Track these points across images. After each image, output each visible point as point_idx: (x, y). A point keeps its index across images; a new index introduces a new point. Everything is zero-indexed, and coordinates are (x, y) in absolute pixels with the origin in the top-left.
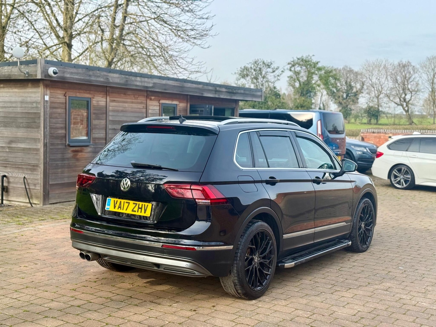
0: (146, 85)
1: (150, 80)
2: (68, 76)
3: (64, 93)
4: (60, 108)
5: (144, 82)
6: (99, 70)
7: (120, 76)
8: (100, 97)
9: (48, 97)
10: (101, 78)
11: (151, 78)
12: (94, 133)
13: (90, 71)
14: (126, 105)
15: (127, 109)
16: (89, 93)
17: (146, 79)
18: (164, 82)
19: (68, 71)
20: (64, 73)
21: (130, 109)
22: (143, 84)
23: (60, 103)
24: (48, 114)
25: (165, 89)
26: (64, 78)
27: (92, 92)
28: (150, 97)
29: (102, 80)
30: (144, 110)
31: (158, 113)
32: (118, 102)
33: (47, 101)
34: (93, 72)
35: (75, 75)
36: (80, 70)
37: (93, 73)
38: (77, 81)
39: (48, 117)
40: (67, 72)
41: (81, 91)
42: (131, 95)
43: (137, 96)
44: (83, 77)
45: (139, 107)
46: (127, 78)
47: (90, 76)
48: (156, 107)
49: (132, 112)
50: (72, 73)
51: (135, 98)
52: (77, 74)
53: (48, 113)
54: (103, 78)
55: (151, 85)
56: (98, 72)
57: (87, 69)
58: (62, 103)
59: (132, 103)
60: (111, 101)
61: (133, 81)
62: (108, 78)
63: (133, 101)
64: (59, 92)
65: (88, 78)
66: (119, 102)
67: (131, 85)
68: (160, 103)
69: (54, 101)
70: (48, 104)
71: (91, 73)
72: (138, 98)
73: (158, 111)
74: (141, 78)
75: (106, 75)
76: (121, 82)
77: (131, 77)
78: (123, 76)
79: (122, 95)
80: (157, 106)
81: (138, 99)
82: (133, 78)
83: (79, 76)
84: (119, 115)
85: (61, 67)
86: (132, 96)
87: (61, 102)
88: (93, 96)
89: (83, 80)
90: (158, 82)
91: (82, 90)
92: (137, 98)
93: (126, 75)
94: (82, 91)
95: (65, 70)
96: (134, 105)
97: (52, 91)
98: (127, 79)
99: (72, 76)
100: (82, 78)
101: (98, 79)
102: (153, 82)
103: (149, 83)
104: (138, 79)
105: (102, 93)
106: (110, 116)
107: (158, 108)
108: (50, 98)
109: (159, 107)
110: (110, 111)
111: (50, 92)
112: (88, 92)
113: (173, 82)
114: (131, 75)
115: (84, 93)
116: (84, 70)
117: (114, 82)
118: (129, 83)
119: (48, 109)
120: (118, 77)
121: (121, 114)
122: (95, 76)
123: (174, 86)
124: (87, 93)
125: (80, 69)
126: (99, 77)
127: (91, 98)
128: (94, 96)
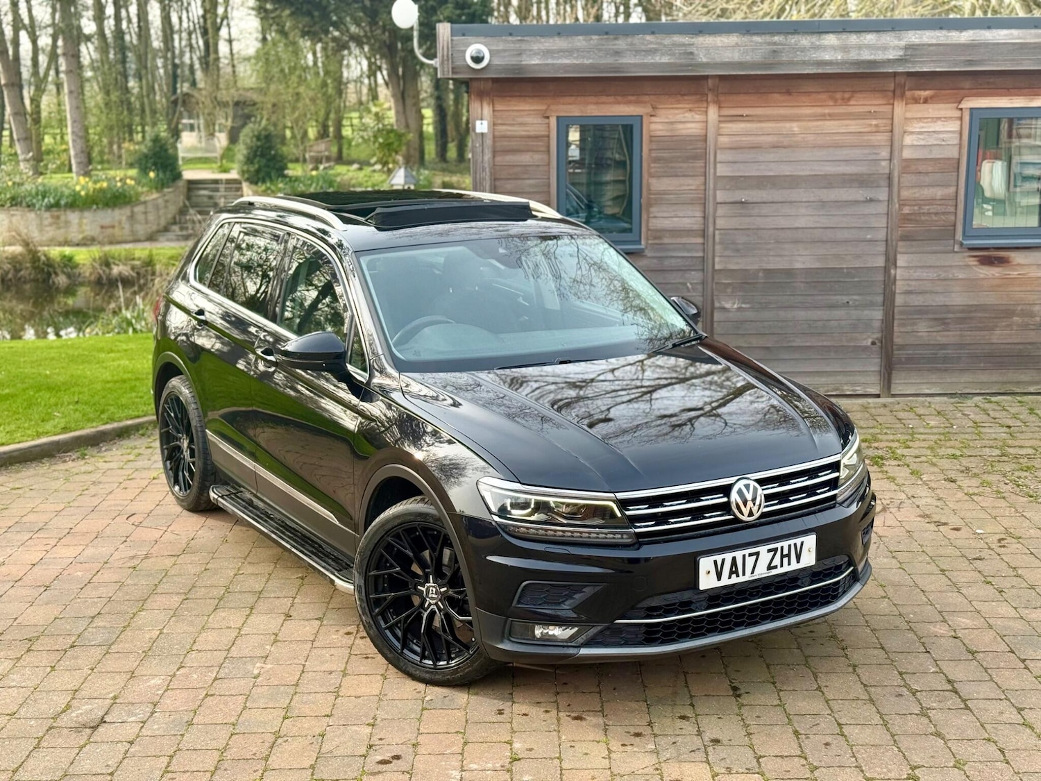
0: (866, 56)
1: (888, 39)
2: (535, 61)
3: (544, 107)
4: (528, 151)
5: (860, 47)
6: (653, 33)
7: (746, 39)
8: (681, 111)
9: (485, 123)
10: (663, 54)
11: (893, 30)
12: (655, 217)
13: (616, 39)
14: (795, 127)
15: (799, 138)
16: (637, 102)
17: (870, 38)
18: (965, 37)
19: (535, 47)
20: (520, 54)
21: (811, 138)
22: (853, 56)
23: (529, 137)
24: (487, 170)
25: (970, 62)
26: (521, 68)
27: (646, 98)
28: (908, 94)
29: (665, 59)
30: (882, 138)
31: (956, 141)
32: (759, 119)
33: (482, 134)
34: (629, 40)
35: (559, 58)
36: (580, 41)
37: (632, 44)
38: (566, 72)
39: (487, 178)
40: (531, 50)
41: (604, 99)
42: (818, 93)
43: (847, 95)
44: (589, 58)
45: (852, 129)
46: (775, 44)
47: (617, 53)
48: (939, 123)
49: (821, 147)
50: (548, 53)
51: (836, 100)
52: (569, 52)
53: (486, 165)
54: (673, 54)
55: (891, 55)
56: (648, 37)
57: (607, 33)
58: (537, 137)
59: (823, 117)
60: (722, 119)
61: (803, 50)
62: (692, 53)
63: (827, 111)
64: (527, 107)
65: (609, 60)
66: (760, 121)
67: (791, 63)
68: (961, 109)
69: (509, 133)
70: (489, 142)
71: (622, 44)
72: (849, 99)
73: (957, 135)
74: (844, 36)
75: (684, 45)
76: (748, 58)
77: (793, 39)
78: (757, 39)
79: (777, 96)
80: (947, 119)
81: (852, 102)
82: (805, 41)
83: (577, 58)
84: (761, 159)
85: (510, 38)
86: (824, 96)
87: (532, 133)
88: (649, 110)
89: (592, 66)
90: (934, 41)
91: (607, 96)
92: (846, 101)
93: (772, 34)
94: (611, 99)
95: (524, 46)
96: (831, 126)
97: (498, 107)
98: (775, 47)
99: (550, 61)
100: (586, 62)
101: (649, 60)
102: (903, 43)
103: (885, 48)
104: (831, 40)
105: (686, 98)
106: (718, 165)
107: (954, 126)
108: (493, 125)
109: (958, 123)
110: (721, 149)
111: (494, 111)
112: (631, 98)
113: (1015, 32)
114: (795, 32)
115: (619, 103)
116: (595, 37)
117: (718, 60)
118: (784, 58)
119: (488, 156)
120: (737, 45)
121: (771, 157)
122: (638, 52)
123: (1022, 46)
124: (630, 102)
125: (580, 38)
126: (653, 52)
127: (642, 116)
128: (654, 108)
